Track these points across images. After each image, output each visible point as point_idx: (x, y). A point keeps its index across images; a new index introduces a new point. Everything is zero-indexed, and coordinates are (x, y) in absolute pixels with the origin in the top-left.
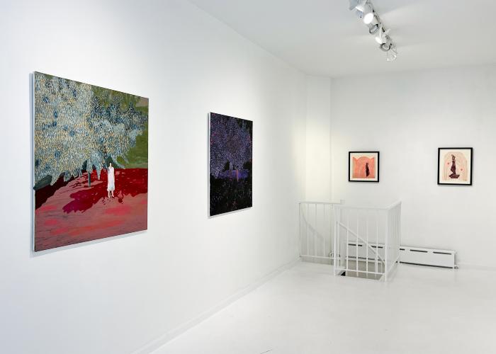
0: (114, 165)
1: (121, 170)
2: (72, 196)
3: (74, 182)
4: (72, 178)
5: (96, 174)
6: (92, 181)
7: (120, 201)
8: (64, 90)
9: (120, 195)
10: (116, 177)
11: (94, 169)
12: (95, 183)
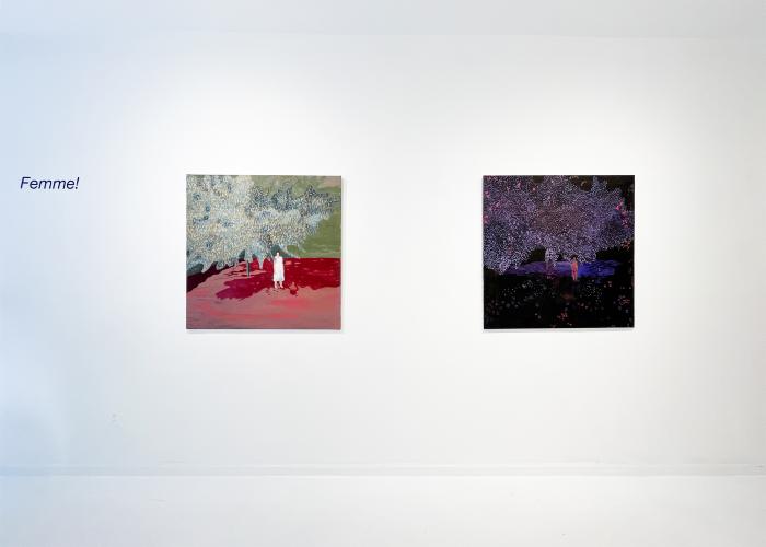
0: (282, 254)
1: (294, 260)
2: (227, 283)
3: (227, 271)
4: (227, 267)
5: (258, 263)
6: (252, 269)
7: (293, 292)
8: (218, 185)
9: (293, 287)
10: (286, 268)
11: (255, 258)
12: (257, 272)
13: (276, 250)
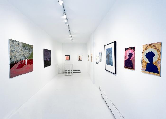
0: (27, 59)
1: (28, 60)
2: (18, 65)
4: (18, 62)
7: (28, 66)
8: (16, 43)
13: (26, 58)
